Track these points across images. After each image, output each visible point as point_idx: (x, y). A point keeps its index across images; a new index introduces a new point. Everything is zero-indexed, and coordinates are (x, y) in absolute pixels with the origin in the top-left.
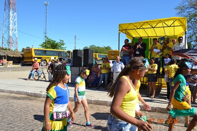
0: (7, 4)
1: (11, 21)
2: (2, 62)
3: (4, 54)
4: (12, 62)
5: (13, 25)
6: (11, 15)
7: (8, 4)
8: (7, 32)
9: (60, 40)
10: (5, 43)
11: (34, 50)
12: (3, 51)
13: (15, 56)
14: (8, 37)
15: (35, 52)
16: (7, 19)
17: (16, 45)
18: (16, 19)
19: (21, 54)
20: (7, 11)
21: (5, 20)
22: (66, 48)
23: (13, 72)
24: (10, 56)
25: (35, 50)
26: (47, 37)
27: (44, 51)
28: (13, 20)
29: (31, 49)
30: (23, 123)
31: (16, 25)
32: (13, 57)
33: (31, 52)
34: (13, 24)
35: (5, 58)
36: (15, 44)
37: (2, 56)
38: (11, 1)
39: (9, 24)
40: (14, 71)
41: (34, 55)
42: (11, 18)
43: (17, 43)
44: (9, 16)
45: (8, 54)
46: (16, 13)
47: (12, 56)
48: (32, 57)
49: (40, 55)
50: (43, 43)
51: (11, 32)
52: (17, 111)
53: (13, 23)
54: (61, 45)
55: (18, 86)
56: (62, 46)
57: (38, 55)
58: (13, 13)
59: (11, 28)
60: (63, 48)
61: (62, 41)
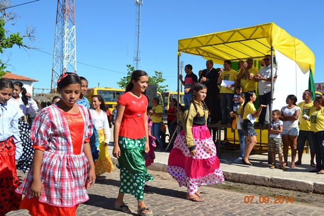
0: (60, 12)
1: (66, 42)
5: (70, 49)
6: (66, 30)
7: (62, 12)
8: (59, 60)
9: (156, 72)
11: (98, 91)
14: (61, 71)
16: (60, 38)
18: (75, 36)
20: (60, 23)
21: (57, 40)
22: (167, 88)
25: (100, 92)
26: (132, 66)
27: (117, 93)
28: (70, 38)
29: (93, 90)
31: (75, 48)
34: (69, 47)
38: (67, 7)
39: (63, 47)
42: (65, 36)
44: (63, 33)
46: (74, 26)
49: (108, 100)
50: (124, 78)
51: (65, 61)
53: (69, 45)
54: (157, 82)
56: (160, 84)
58: (69, 28)
59: (66, 55)
60: (161, 87)
61: (160, 73)
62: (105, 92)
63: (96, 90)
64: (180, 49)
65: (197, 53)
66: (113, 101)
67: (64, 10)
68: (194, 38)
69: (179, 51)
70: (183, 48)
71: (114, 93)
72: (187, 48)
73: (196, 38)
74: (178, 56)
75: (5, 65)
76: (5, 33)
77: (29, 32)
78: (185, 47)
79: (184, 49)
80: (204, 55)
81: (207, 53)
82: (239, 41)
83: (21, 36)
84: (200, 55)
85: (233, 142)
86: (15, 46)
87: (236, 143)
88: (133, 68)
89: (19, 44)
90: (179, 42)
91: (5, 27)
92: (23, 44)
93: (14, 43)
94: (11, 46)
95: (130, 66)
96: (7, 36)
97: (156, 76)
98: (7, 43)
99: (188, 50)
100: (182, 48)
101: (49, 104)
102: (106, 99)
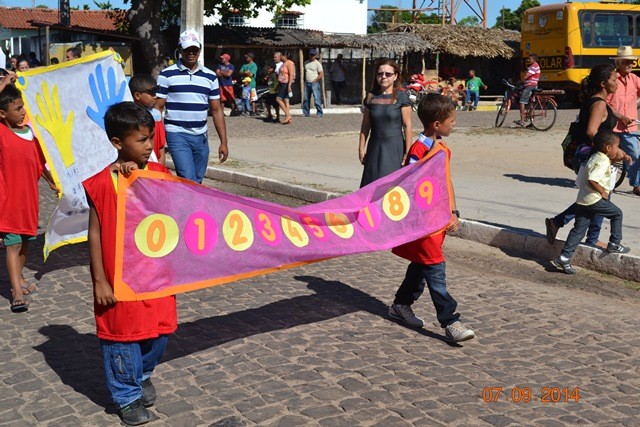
3: (429, 46)
11: (581, 13)
12: (423, 26)
13: (477, 53)
15: (581, 27)
19: (508, 43)
23: (474, 138)
24: (454, 50)
25: (585, 15)
29: (565, 11)
30: (617, 408)
32: (470, 57)
33: (562, 29)
35: (430, 67)
37: (420, 52)
41: (576, 46)
45: (445, 41)
47: (464, 53)
48: (564, 58)
52: (562, 340)
55: (522, 212)
57: (597, 45)
62: (601, 16)
63: (574, 9)
71: (630, 19)
101: (429, 57)
102: (603, 37)
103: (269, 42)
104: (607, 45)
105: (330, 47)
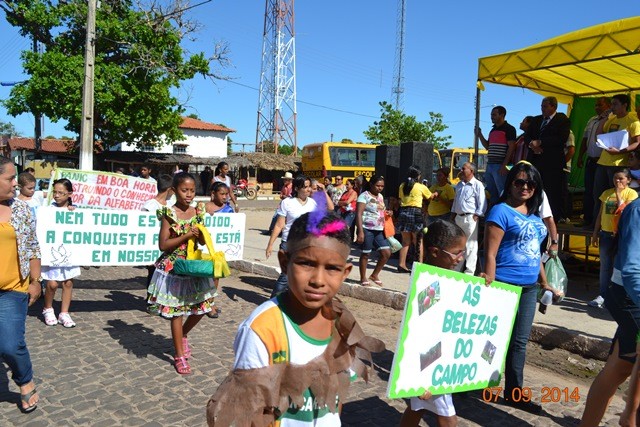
0: (270, 15)
1: (280, 66)
2: (242, 185)
3: (251, 164)
4: (270, 185)
5: (286, 77)
6: (280, 46)
7: (273, 15)
8: (269, 97)
9: (431, 114)
10: (263, 130)
11: (330, 148)
13: (278, 168)
14: (272, 113)
15: (331, 156)
16: (270, 59)
17: (293, 136)
18: (294, 55)
19: (296, 164)
20: (270, 35)
21: (265, 63)
22: (449, 141)
24: (265, 167)
25: (333, 150)
26: (388, 104)
27: (362, 152)
28: (286, 59)
29: (322, 147)
31: (294, 76)
32: (274, 171)
33: (320, 156)
34: (284, 74)
35: (252, 175)
36: (290, 132)
37: (246, 167)
38: (282, 6)
39: (275, 74)
40: (259, 210)
41: (328, 166)
42: (278, 56)
43: (295, 130)
44: (275, 50)
45: (260, 162)
46: (293, 39)
47: (271, 168)
48: (322, 171)
49: (347, 163)
50: (375, 123)
51: (277, 97)
53: (284, 70)
54: (433, 131)
56: (437, 134)
57: (340, 165)
58: (285, 41)
59: (279, 86)
60: (438, 139)
61: (437, 116)
62: (342, 150)
63: (327, 146)
64: (482, 76)
65: (516, 82)
66: (356, 165)
67: (276, 11)
68: (511, 55)
69: (479, 80)
70: (489, 75)
71: (357, 152)
72: (496, 75)
73: (515, 53)
74: (478, 90)
75: (183, 108)
76: (182, 55)
77: (218, 53)
78: (493, 72)
79: (491, 76)
80: (529, 85)
81: (536, 82)
82: (609, 58)
83: (206, 58)
84: (521, 85)
85: (584, 257)
86: (198, 75)
87: (591, 258)
88: (390, 106)
89: (204, 71)
90: (480, 63)
91: (182, 45)
92: (210, 73)
93: (195, 71)
94: (192, 77)
95: (385, 103)
96: (185, 59)
97: (430, 120)
98: (185, 72)
99: (497, 79)
100: (485, 74)
101: (251, 170)
102: (343, 161)
103: (159, 161)
104: (345, 165)
105: (197, 164)
